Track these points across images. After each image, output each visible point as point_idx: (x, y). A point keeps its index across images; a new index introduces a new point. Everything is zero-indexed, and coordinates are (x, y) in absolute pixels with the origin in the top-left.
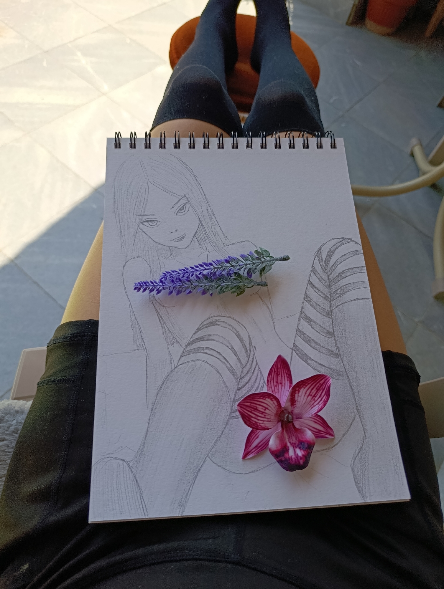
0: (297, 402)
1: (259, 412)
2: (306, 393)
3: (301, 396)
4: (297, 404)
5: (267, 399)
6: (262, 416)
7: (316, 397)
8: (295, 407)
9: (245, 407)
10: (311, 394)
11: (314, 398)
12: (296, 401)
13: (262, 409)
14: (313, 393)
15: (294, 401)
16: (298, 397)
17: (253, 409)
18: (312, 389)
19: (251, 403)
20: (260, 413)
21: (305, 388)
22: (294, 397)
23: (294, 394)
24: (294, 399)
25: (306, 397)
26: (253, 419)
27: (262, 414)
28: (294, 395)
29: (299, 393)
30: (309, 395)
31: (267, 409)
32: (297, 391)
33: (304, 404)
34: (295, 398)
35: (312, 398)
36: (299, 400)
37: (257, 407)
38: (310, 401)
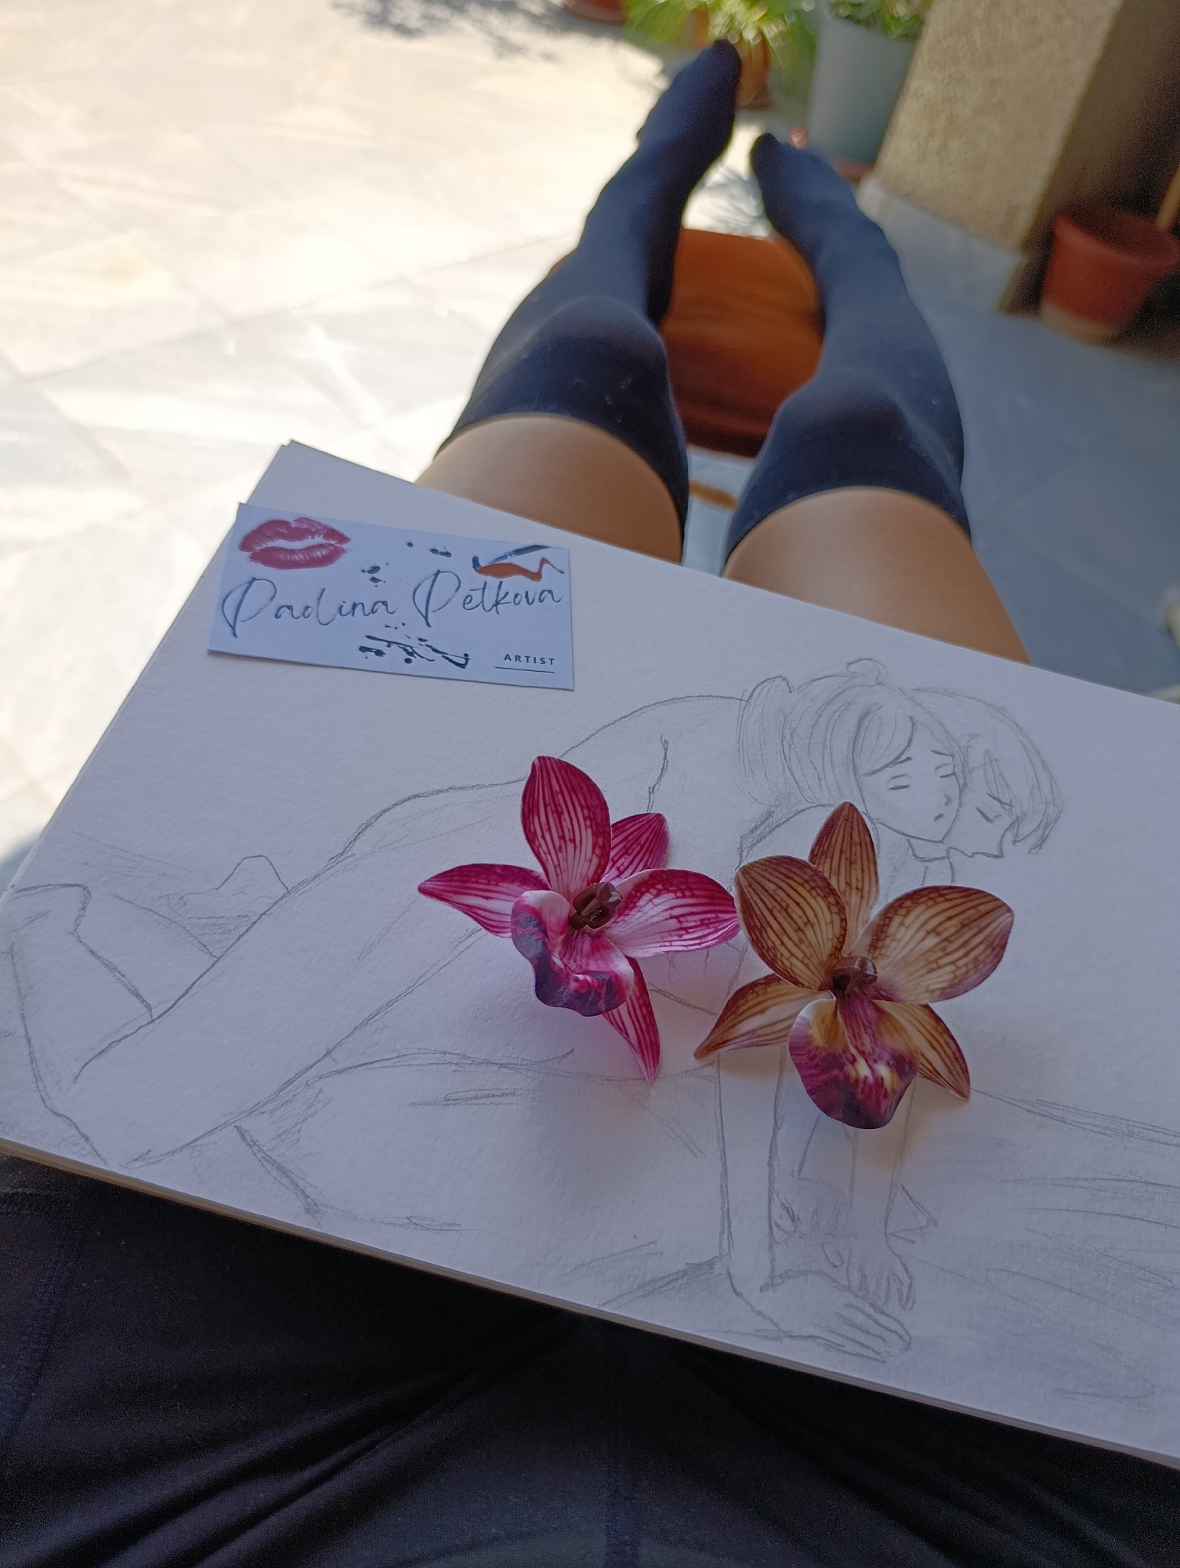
0: (639, 911)
1: (558, 824)
2: (672, 908)
3: (656, 905)
4: (633, 915)
5: (589, 831)
6: (556, 840)
7: (688, 933)
8: (622, 920)
9: (546, 781)
10: (681, 919)
11: (683, 932)
12: (638, 909)
13: (569, 830)
14: (687, 921)
15: (631, 905)
16: (647, 903)
17: (553, 806)
18: (692, 914)
19: (562, 792)
20: (558, 832)
21: (677, 898)
22: (639, 895)
23: (644, 890)
24: (635, 900)
25: (667, 914)
26: (536, 818)
27: (560, 837)
28: (642, 894)
29: (657, 896)
30: (677, 917)
31: (575, 848)
32: (655, 889)
33: (653, 924)
34: (639, 899)
35: (677, 930)
36: (646, 909)
37: (562, 813)
38: (668, 932)
